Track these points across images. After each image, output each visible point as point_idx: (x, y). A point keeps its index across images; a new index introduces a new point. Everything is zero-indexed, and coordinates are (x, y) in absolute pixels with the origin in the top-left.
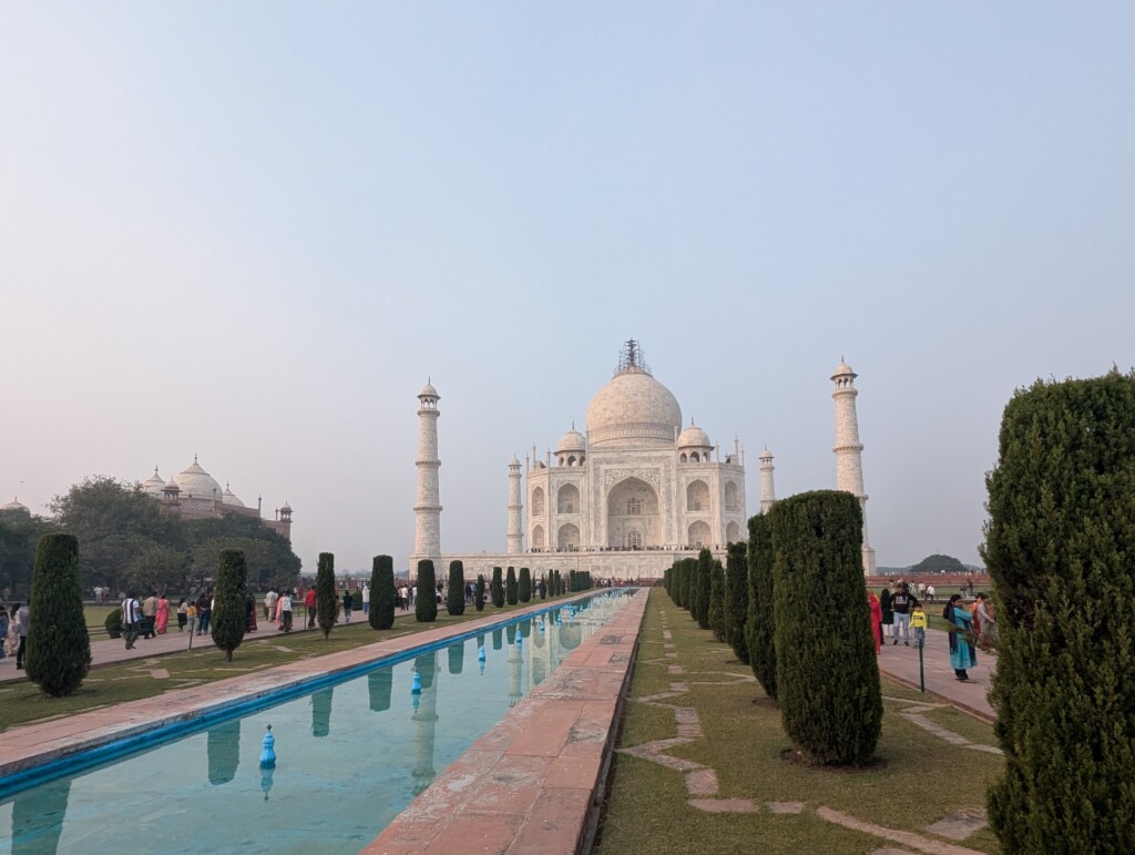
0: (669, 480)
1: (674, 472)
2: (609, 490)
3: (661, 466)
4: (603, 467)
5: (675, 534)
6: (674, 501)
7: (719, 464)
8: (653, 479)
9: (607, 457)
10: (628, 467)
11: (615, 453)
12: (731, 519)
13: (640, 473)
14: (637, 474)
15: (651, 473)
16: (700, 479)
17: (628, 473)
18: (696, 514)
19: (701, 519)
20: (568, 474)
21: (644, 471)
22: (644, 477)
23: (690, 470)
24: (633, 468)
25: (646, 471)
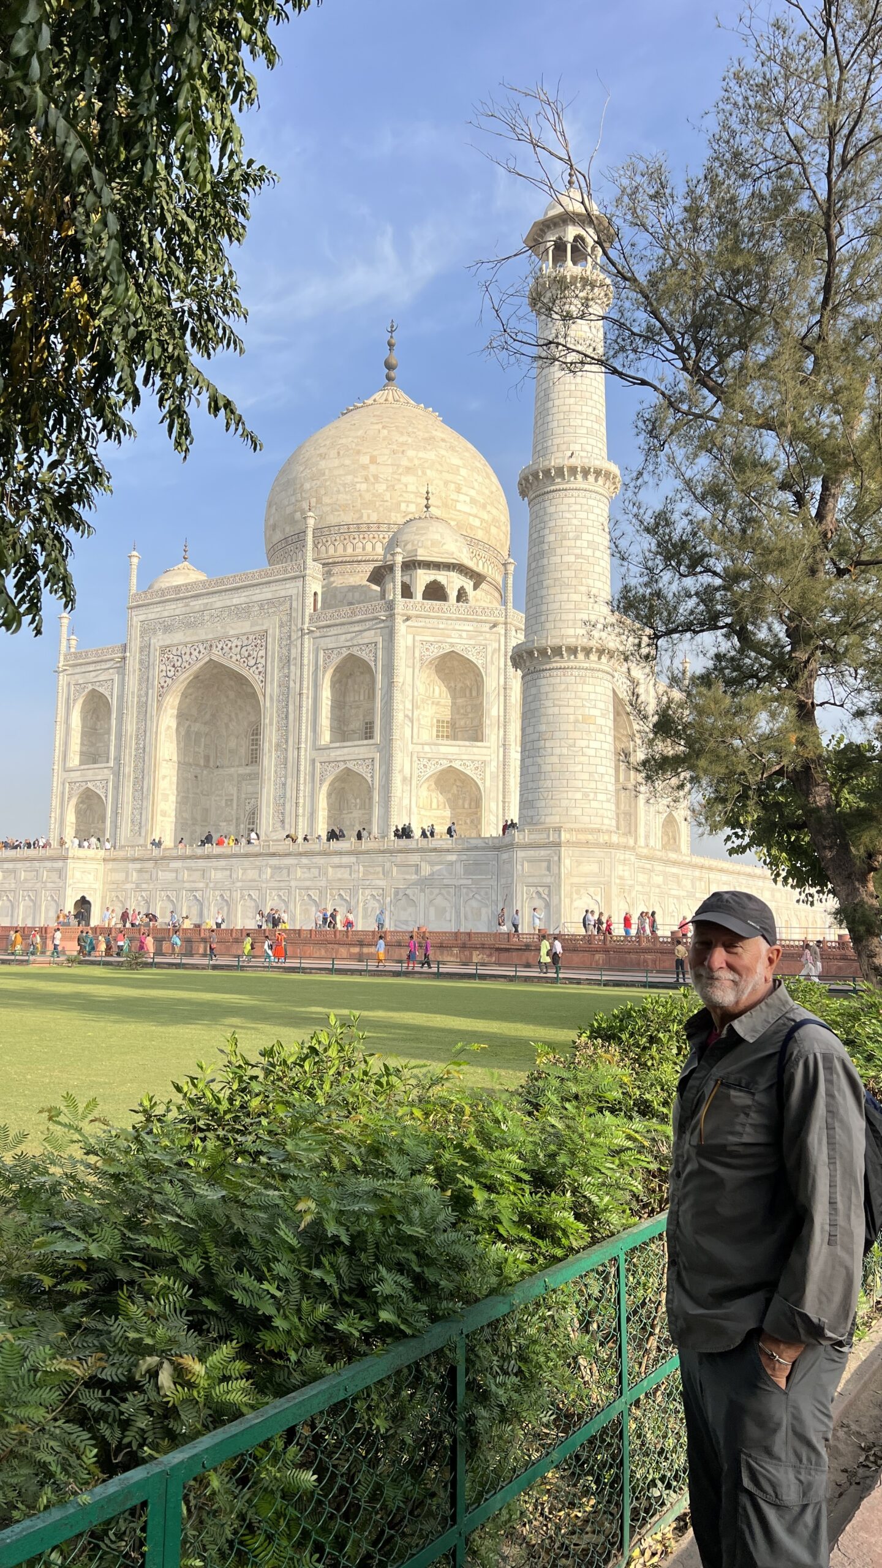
0: (286, 663)
1: (296, 637)
2: (164, 700)
3: (271, 625)
4: (159, 640)
5: (289, 808)
6: (292, 716)
7: (401, 603)
8: (252, 662)
9: (166, 614)
10: (204, 637)
11: (180, 604)
12: (446, 764)
13: (226, 649)
14: (220, 653)
15: (249, 648)
16: (355, 651)
17: (203, 651)
18: (339, 752)
19: (350, 765)
20: (91, 668)
21: (235, 642)
22: (234, 659)
23: (333, 631)
24: (214, 639)
25: (239, 644)
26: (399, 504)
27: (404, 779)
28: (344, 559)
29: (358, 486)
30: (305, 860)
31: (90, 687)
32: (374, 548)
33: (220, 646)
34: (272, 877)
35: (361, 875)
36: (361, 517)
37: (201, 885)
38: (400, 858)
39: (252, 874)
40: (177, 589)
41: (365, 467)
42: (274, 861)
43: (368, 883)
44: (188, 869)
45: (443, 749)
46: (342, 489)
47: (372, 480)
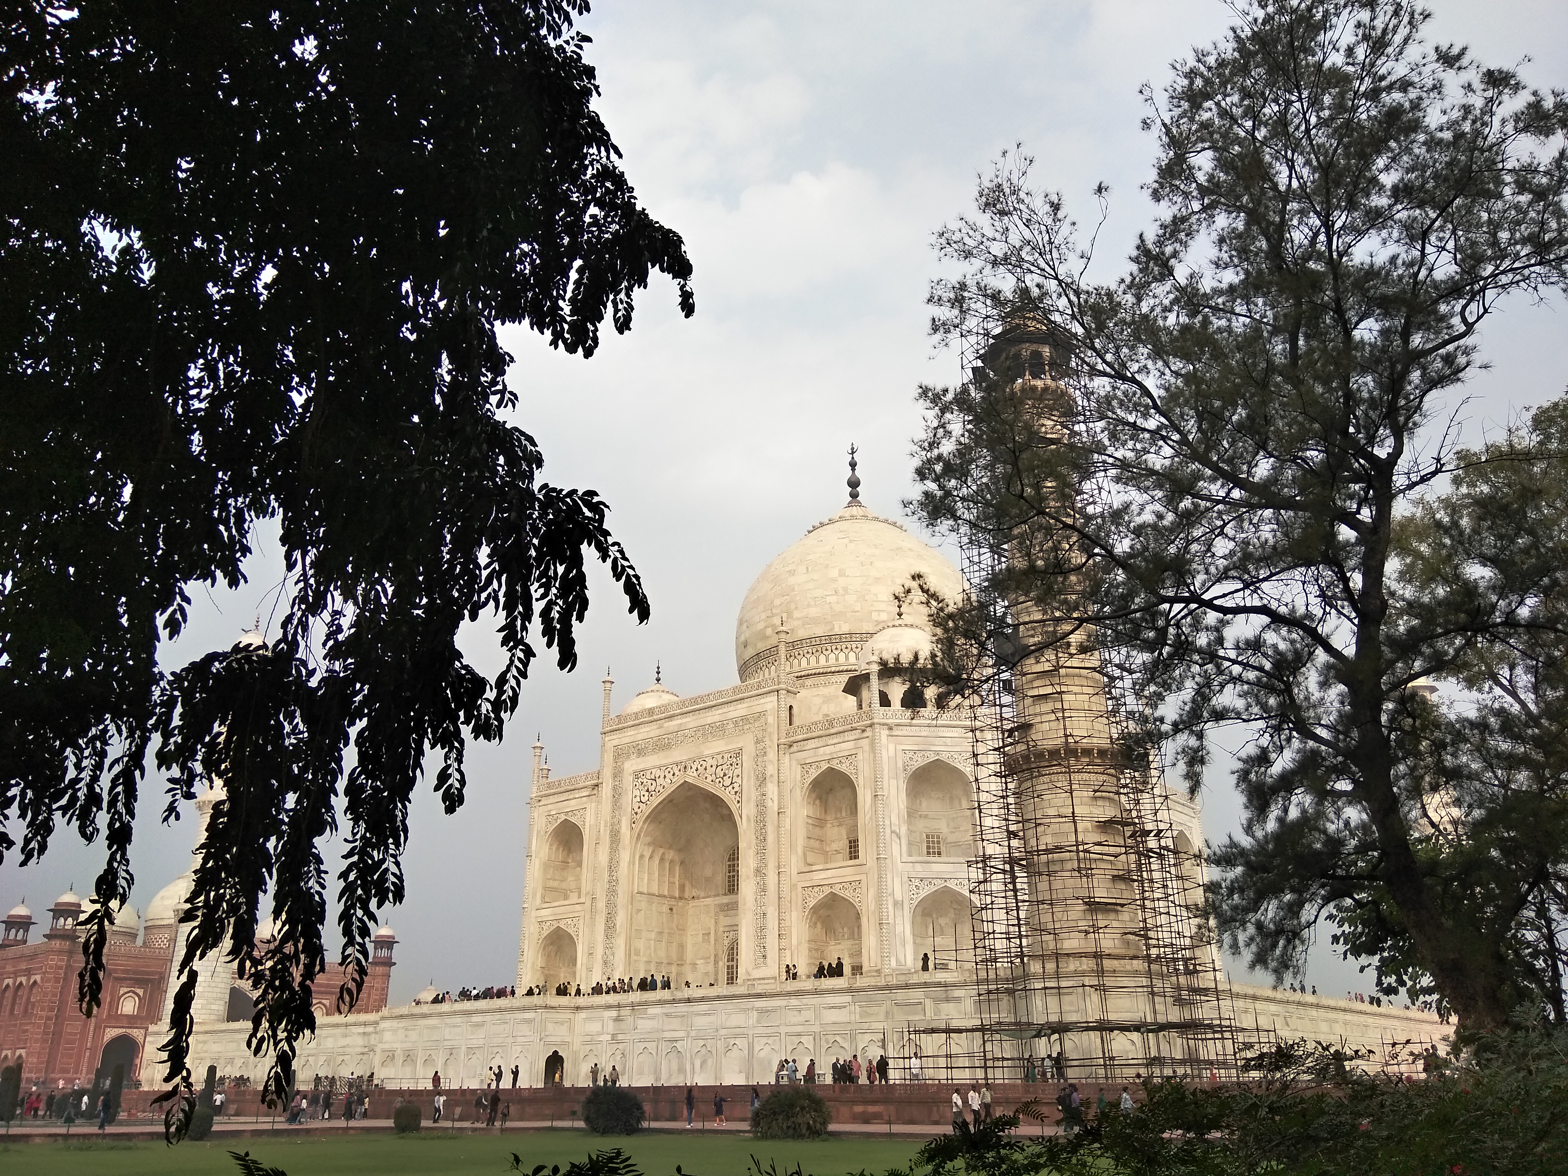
0: (762, 780)
1: (772, 755)
2: (637, 827)
3: (746, 742)
4: (631, 765)
5: (772, 941)
6: (771, 838)
7: (879, 712)
8: (727, 782)
9: (640, 737)
10: (678, 759)
11: (654, 726)
12: (940, 884)
13: (701, 769)
14: (695, 774)
15: (724, 767)
16: (835, 764)
17: (677, 773)
18: (823, 875)
19: (836, 890)
20: (565, 796)
21: (710, 761)
22: (709, 780)
23: (812, 744)
24: (689, 759)
25: (714, 763)
26: (870, 613)
27: (895, 903)
28: (818, 671)
29: (828, 599)
30: (794, 1001)
31: (563, 817)
32: (847, 658)
33: (694, 768)
34: (758, 1021)
35: (858, 1016)
36: (832, 629)
37: (681, 1034)
38: (901, 995)
39: (737, 1019)
40: (651, 711)
41: (834, 580)
42: (760, 1003)
43: (866, 1026)
44: (667, 1015)
45: (936, 868)
46: (812, 603)
47: (841, 591)
